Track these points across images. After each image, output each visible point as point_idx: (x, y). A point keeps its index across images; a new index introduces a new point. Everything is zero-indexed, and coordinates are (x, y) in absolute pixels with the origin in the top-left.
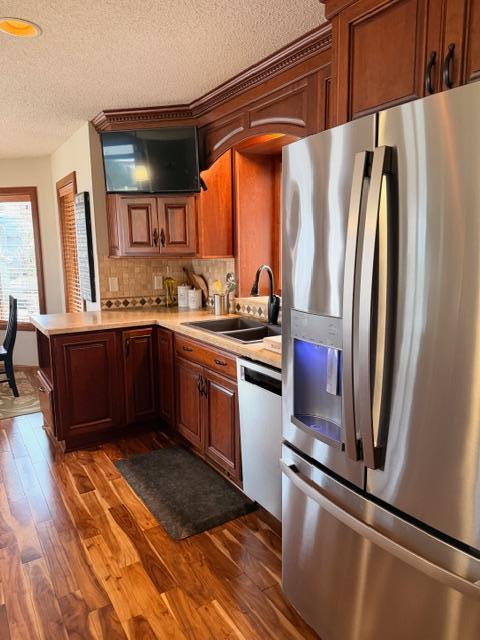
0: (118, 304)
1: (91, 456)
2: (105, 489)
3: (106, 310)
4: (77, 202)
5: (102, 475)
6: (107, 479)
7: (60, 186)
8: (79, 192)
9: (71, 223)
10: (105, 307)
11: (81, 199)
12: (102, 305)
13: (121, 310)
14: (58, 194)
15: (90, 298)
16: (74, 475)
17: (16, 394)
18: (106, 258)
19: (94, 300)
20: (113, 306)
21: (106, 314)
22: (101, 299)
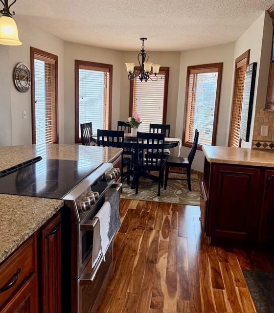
0: (265, 145)
1: (227, 255)
2: (232, 292)
3: (255, 149)
4: (248, 70)
5: (231, 278)
6: (234, 282)
7: (238, 61)
8: (250, 63)
9: (241, 85)
10: (255, 147)
11: (250, 68)
12: (253, 144)
13: (267, 150)
14: (236, 66)
15: (245, 138)
16: (212, 268)
17: (190, 190)
18: (262, 111)
19: (247, 140)
20: (261, 147)
21: (255, 152)
22: (253, 141)
